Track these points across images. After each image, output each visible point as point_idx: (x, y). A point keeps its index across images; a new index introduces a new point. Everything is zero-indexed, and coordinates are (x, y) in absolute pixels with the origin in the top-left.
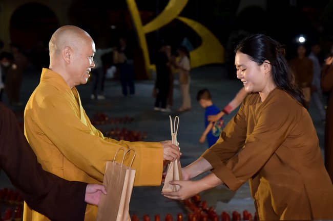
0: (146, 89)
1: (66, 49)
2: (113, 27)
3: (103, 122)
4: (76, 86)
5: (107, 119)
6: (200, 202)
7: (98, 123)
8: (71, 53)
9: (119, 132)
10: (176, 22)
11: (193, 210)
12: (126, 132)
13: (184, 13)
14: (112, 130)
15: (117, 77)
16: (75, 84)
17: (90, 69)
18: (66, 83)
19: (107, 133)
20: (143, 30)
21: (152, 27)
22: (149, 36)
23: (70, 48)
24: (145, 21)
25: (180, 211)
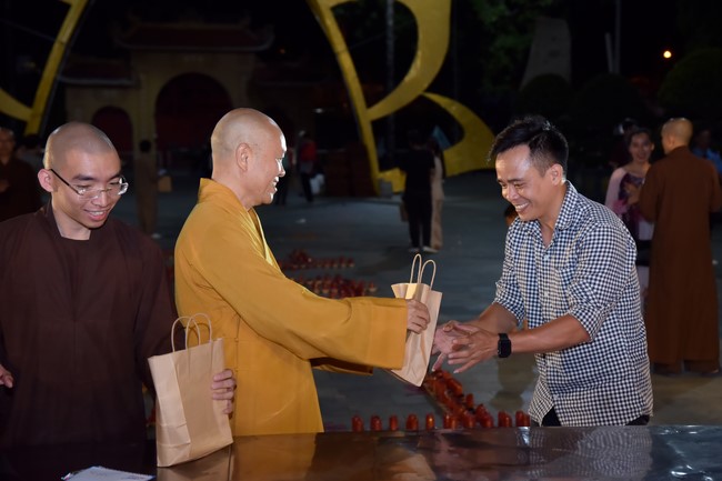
1: (241, 148)
2: (319, 111)
3: (304, 266)
4: (255, 207)
5: (310, 260)
6: (462, 395)
7: (295, 266)
8: (249, 155)
9: (329, 282)
10: (421, 100)
11: (452, 409)
12: (341, 282)
13: (431, 89)
14: (318, 278)
15: (326, 191)
16: (253, 204)
17: (277, 179)
18: (239, 202)
19: (310, 283)
20: (367, 115)
21: (382, 109)
22: (378, 125)
23: (247, 146)
24: (371, 101)
25: (431, 410)
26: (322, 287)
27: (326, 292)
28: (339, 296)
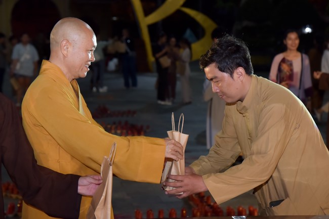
0: (148, 82)
1: (65, 42)
2: (115, 19)
5: (109, 112)
6: (204, 197)
10: (178, 12)
11: (197, 205)
12: (129, 126)
13: (185, 5)
14: (114, 124)
15: (120, 69)
18: (64, 76)
19: (109, 126)
20: (145, 21)
21: (154, 18)
22: (152, 28)
23: (68, 41)
24: (147, 12)
25: (185, 207)
26: (116, 128)
27: (119, 132)
28: (127, 134)
